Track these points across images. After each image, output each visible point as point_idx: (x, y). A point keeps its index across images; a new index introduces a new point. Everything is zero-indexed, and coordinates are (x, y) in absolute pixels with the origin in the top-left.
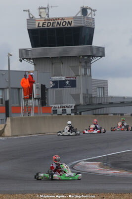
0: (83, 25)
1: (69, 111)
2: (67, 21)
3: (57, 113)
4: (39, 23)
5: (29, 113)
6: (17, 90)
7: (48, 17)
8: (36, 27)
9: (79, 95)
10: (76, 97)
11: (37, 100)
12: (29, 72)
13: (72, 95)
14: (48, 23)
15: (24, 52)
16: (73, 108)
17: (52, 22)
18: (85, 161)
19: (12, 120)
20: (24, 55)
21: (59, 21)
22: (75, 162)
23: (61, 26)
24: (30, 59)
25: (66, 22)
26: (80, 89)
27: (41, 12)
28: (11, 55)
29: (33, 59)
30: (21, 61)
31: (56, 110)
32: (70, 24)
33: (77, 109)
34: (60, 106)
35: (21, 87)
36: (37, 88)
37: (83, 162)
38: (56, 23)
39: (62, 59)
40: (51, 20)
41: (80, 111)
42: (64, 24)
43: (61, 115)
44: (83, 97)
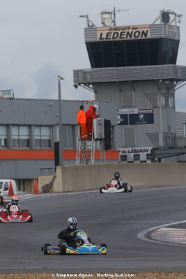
0: (163, 36)
2: (141, 31)
3: (126, 159)
4: (101, 34)
5: (87, 160)
6: (70, 127)
7: (115, 25)
8: (98, 39)
9: (157, 134)
10: (154, 137)
11: (98, 142)
12: (87, 102)
13: (147, 134)
14: (114, 33)
16: (149, 152)
17: (119, 32)
18: (166, 227)
19: (64, 170)
20: (80, 79)
21: (130, 31)
22: (152, 229)
23: (133, 37)
24: (89, 84)
25: (139, 32)
26: (160, 125)
27: (104, 19)
28: (62, 79)
29: (93, 84)
30: (76, 87)
31: (126, 156)
32: (146, 36)
33: (155, 154)
34: (130, 149)
35: (76, 123)
36: (99, 124)
37: (164, 229)
38: (126, 34)
39: (134, 84)
40: (119, 30)
41: (160, 157)
42: (137, 34)
43: (132, 162)
44: (164, 137)
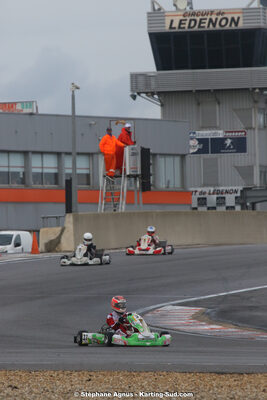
0: (262, 25)
1: (230, 200)
2: (229, 17)
3: (205, 204)
4: (172, 21)
5: (115, 206)
7: (191, 8)
8: (167, 28)
9: (251, 168)
10: (246, 172)
13: (237, 167)
14: (191, 21)
15: (141, 79)
17: (198, 19)
18: (174, 305)
19: (76, 220)
20: (140, 86)
21: (214, 17)
23: (218, 26)
24: (153, 94)
25: (227, 19)
26: (255, 155)
28: (78, 88)
29: (159, 93)
30: (134, 97)
31: (205, 199)
32: (236, 24)
33: (246, 197)
34: (212, 189)
36: (133, 154)
37: (170, 308)
38: (207, 21)
39: (217, 94)
40: (197, 15)
41: (254, 200)
42: (223, 22)
43: (214, 208)
44: (261, 172)
